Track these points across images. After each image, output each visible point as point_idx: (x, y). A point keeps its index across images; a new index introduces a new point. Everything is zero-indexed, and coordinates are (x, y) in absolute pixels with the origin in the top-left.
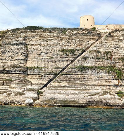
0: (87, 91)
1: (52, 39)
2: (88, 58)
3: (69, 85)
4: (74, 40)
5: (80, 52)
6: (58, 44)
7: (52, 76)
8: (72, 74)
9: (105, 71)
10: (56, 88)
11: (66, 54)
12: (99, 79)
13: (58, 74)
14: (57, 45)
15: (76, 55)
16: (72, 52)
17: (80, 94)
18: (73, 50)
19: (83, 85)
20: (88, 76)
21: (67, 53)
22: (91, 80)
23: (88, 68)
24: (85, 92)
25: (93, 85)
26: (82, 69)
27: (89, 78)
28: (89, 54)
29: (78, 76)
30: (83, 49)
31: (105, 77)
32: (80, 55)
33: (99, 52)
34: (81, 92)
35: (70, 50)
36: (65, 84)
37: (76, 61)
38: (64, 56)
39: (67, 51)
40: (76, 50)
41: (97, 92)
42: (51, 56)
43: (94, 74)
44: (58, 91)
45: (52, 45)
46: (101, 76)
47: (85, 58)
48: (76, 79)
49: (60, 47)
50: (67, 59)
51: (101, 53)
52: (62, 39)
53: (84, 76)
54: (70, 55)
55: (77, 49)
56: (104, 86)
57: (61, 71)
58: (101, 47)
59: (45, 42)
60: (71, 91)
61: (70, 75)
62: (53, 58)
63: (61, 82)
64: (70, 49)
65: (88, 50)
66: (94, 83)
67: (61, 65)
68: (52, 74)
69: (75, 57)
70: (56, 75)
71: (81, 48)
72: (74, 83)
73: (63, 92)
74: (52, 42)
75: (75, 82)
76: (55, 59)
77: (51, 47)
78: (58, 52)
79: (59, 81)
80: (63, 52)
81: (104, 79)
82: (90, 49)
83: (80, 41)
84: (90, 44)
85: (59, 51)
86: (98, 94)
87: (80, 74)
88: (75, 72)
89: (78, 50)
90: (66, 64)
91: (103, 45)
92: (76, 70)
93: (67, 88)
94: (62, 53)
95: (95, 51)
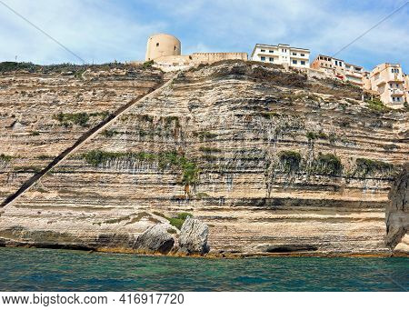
1: (45, 92)
2: (117, 133)
3: (62, 197)
4: (91, 93)
5: (99, 120)
6: (55, 102)
7: (30, 175)
8: (73, 172)
9: (156, 164)
10: (32, 204)
11: (66, 125)
12: (137, 183)
13: (43, 172)
14: (51, 105)
15: (88, 126)
16: (82, 119)
17: (83, 218)
18: (84, 114)
19: (96, 197)
20: (112, 175)
21: (69, 122)
22: (117, 185)
23: (113, 156)
24: (97, 213)
25: (121, 198)
26: (98, 159)
27: (113, 180)
28: (119, 123)
29: (86, 175)
30: (108, 113)
31: (154, 178)
32: (99, 126)
33: (146, 118)
34: (87, 214)
35: (75, 115)
36: (53, 194)
37: (88, 139)
38: (62, 129)
39: (71, 117)
40: (91, 115)
41: (126, 213)
42: (33, 130)
43: (127, 170)
44: (35, 212)
45: (41, 104)
46: (144, 176)
47: (108, 134)
48: (82, 182)
49: (58, 108)
50: (67, 136)
51: (151, 121)
52: (66, 92)
53: (102, 175)
54: (75, 126)
55: (94, 112)
56: (146, 199)
57: (54, 163)
58: (156, 106)
59: (26, 97)
60: (64, 212)
61: (68, 175)
62: (37, 134)
63: (46, 189)
64: (79, 112)
65: (121, 114)
66: (121, 193)
67: (52, 150)
68: (29, 172)
69: (86, 130)
70: (39, 174)
71: (104, 108)
72: (75, 192)
73: (44, 212)
74: (42, 98)
75: (77, 190)
76: (44, 137)
77: (35, 110)
78: (50, 121)
79: (43, 187)
80: (61, 120)
81: (150, 183)
82: (126, 111)
83: (106, 93)
84: (128, 101)
85: (54, 117)
86: (128, 218)
87: (92, 172)
88: (81, 167)
89: (95, 115)
90: (62, 147)
91: (160, 101)
92: (83, 161)
93: (57, 205)
94: (59, 123)
95: (138, 116)
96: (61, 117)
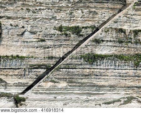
0: (101, 96)
1: (43, 9)
2: (103, 41)
3: (70, 86)
4: (80, 11)
5: (89, 31)
6: (54, 18)
7: (42, 71)
8: (75, 68)
9: (131, 63)
10: (47, 92)
11: (66, 35)
12: (120, 76)
13: (53, 68)
14: (51, 19)
15: (82, 36)
16: (77, 30)
17: (88, 101)
18: (78, 27)
19: (94, 86)
20: (102, 71)
21: (68, 32)
22: (107, 77)
23: (102, 57)
24: (96, 97)
25: (111, 86)
26: (93, 59)
27: (104, 74)
28: (104, 34)
29: (85, 70)
30: (95, 27)
31: (131, 72)
32: (89, 36)
33: (121, 31)
34: (90, 98)
35: (72, 28)
36: (63, 84)
37: (83, 45)
38: (63, 37)
39: (68, 29)
40: (83, 28)
41: (116, 97)
42: (40, 37)
43: (113, 67)
44: (52, 97)
45: (43, 18)
46: (124, 71)
47: (97, 41)
48: (82, 75)
49: (57, 22)
50: (67, 43)
51: (125, 33)
52: (60, 10)
53: (95, 70)
54: (72, 36)
55: (85, 26)
56: (129, 87)
57: (58, 63)
58: (126, 22)
59: (31, 13)
60: (74, 97)
61: (71, 70)
62: (44, 41)
63: (56, 80)
64: (73, 25)
65: (103, 27)
66: (112, 83)
68: (42, 68)
69: (81, 39)
70: (49, 69)
71: (91, 23)
72: (79, 83)
73: (59, 97)
74: (43, 14)
75: (80, 81)
76: (49, 43)
77: (40, 23)
78: (53, 32)
79: (53, 79)
80: (61, 31)
81: (129, 76)
82: (107, 25)
83: (90, 12)
84: (107, 18)
85: (55, 28)
86: (119, 100)
87: (89, 68)
88: (81, 64)
89: (86, 28)
91: (129, 19)
92: (82, 60)
93: (66, 92)
94: (60, 33)
95: (115, 29)
96: (60, 29)
